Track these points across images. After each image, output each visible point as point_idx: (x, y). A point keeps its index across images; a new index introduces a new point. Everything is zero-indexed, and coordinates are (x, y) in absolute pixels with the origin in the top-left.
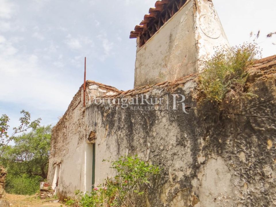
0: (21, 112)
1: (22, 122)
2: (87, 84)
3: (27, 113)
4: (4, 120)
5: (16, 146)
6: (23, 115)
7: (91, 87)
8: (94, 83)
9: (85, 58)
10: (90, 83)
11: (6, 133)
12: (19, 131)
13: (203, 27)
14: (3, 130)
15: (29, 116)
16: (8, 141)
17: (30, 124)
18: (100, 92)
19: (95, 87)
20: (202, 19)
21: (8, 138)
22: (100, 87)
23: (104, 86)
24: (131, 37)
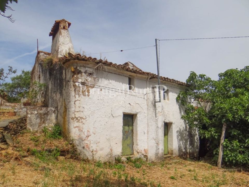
0: (9, 67)
1: (10, 71)
2: (39, 53)
3: (11, 67)
4: (2, 70)
5: (13, 83)
6: (9, 68)
7: (41, 54)
8: (42, 52)
9: (37, 39)
10: (40, 52)
11: (3, 75)
12: (8, 74)
13: (62, 40)
14: (2, 74)
15: (12, 68)
16: (5, 78)
17: (13, 71)
18: (45, 56)
19: (43, 54)
20: (62, 38)
21: (5, 77)
22: (45, 54)
23: (47, 53)
24: (50, 35)
